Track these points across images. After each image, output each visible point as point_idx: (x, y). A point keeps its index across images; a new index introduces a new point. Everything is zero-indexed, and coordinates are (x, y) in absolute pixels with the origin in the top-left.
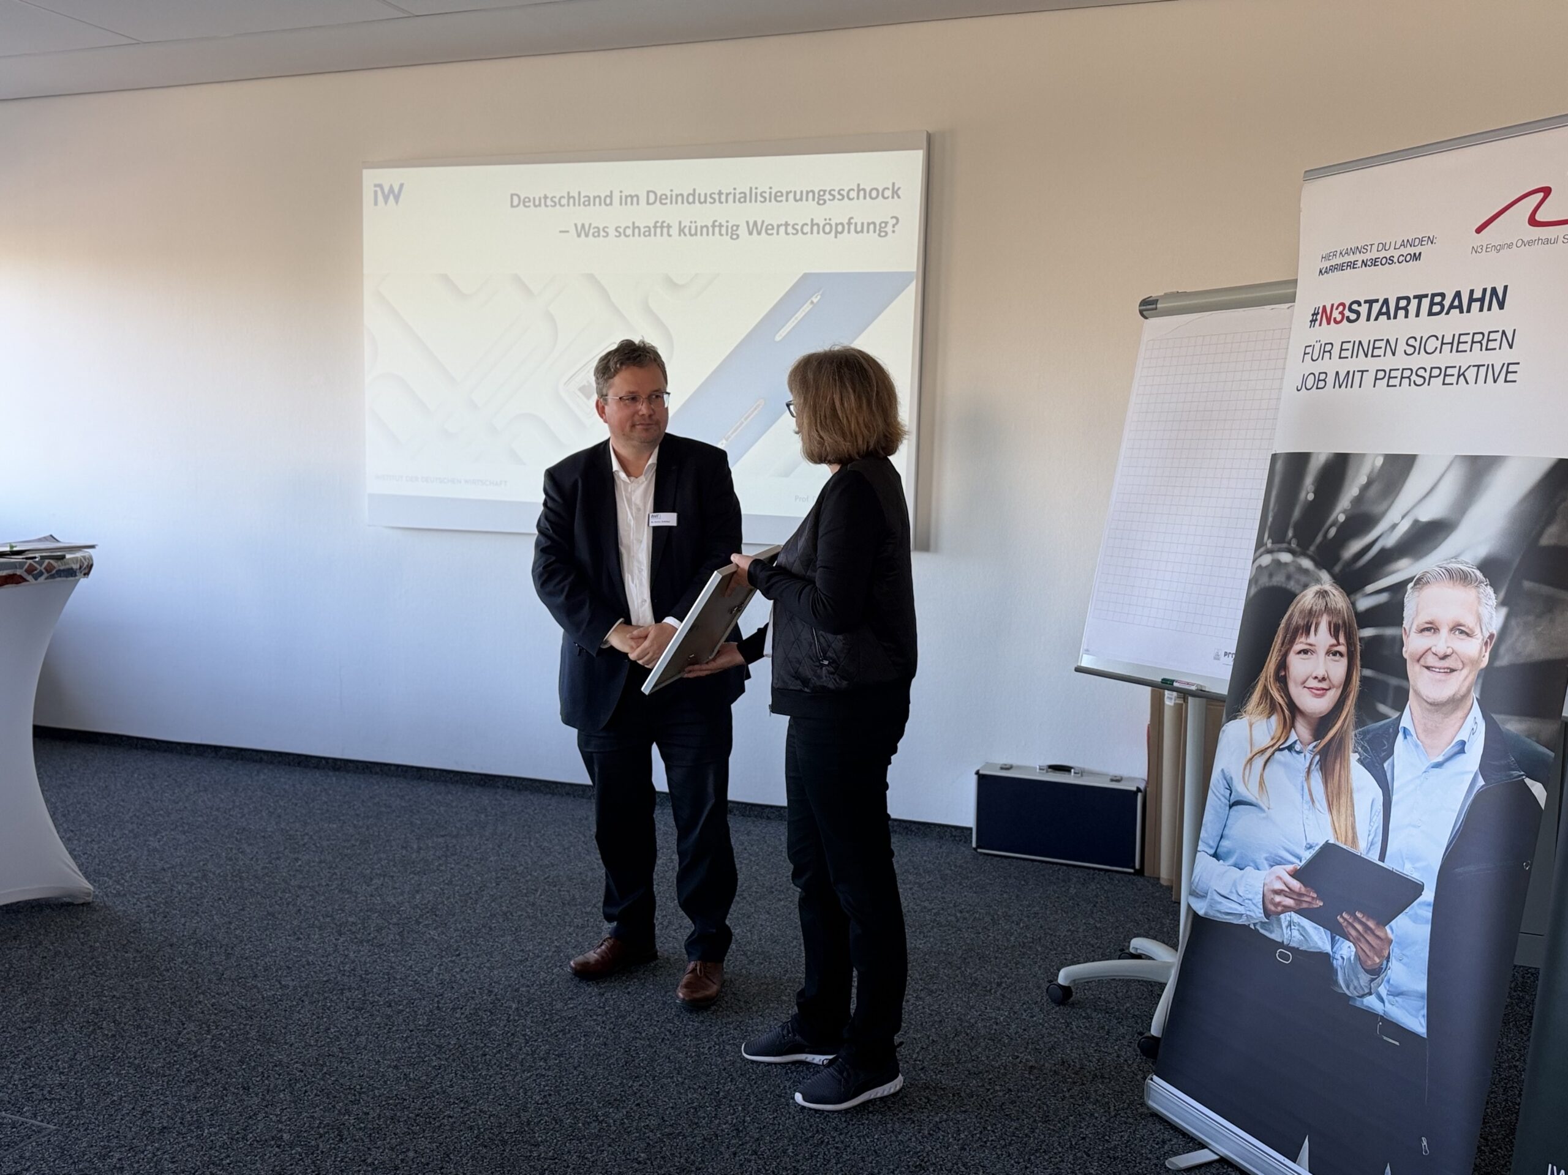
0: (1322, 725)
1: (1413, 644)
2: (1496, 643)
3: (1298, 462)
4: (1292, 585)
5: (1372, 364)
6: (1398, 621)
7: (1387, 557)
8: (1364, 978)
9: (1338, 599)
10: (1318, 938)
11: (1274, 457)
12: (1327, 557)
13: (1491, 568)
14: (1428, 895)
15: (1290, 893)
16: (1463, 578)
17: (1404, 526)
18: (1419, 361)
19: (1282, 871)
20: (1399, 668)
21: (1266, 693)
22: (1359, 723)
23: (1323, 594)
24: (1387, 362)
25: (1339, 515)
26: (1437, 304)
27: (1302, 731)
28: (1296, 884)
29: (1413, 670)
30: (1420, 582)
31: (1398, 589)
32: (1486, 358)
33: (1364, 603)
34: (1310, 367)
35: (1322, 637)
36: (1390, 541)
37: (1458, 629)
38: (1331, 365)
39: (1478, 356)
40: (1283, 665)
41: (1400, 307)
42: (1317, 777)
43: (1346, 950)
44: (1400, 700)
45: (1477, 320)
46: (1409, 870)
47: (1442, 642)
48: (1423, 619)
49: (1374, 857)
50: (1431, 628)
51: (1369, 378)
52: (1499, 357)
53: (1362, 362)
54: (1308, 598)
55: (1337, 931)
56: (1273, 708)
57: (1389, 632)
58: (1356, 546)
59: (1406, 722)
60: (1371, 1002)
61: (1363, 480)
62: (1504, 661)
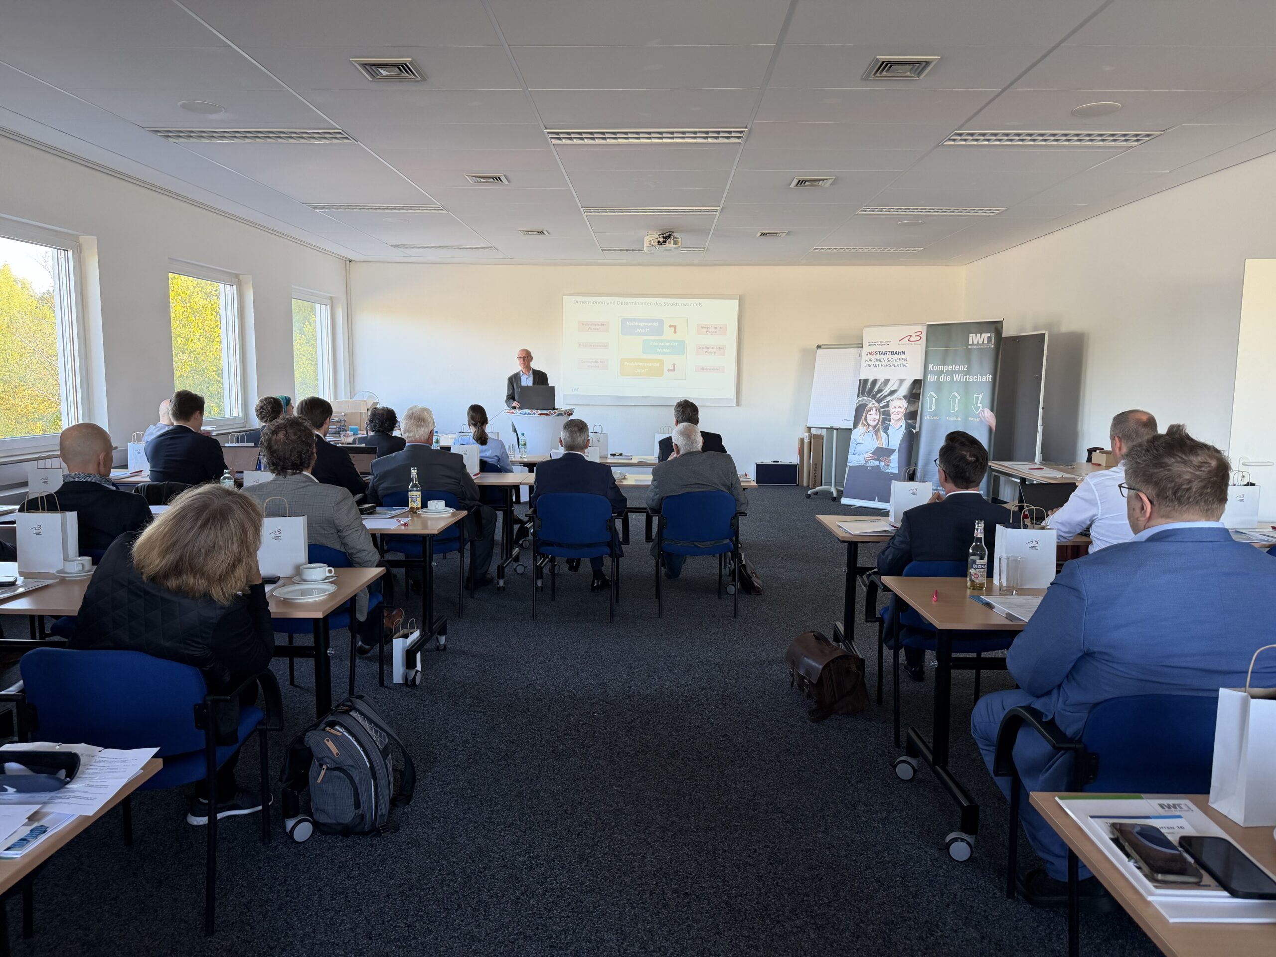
0: (874, 427)
1: (891, 411)
2: (906, 409)
3: (866, 381)
4: (867, 403)
5: (880, 363)
6: (888, 407)
7: (886, 396)
8: (886, 467)
9: (876, 404)
10: (876, 463)
11: (860, 380)
12: (874, 397)
13: (905, 397)
14: (897, 451)
15: (870, 457)
16: (900, 399)
17: (889, 391)
18: (889, 363)
19: (868, 453)
20: (889, 415)
21: (863, 423)
22: (882, 425)
23: (873, 404)
24: (883, 363)
25: (876, 389)
26: (892, 353)
27: (871, 428)
28: (871, 455)
29: (891, 415)
30: (892, 400)
31: (889, 401)
32: (902, 363)
33: (881, 405)
34: (867, 363)
35: (874, 411)
36: (886, 394)
37: (899, 407)
38: (872, 363)
39: (900, 362)
40: (866, 417)
41: (886, 353)
42: (874, 436)
43: (882, 463)
44: (890, 421)
45: (900, 356)
46: (893, 448)
47: (896, 410)
48: (893, 407)
49: (886, 447)
50: (895, 408)
51: (880, 365)
52: (904, 363)
53: (878, 362)
54: (870, 405)
55: (880, 461)
56: (864, 425)
57: (887, 409)
58: (879, 395)
59: (891, 424)
60: (888, 471)
61: (880, 383)
62: (908, 411)
